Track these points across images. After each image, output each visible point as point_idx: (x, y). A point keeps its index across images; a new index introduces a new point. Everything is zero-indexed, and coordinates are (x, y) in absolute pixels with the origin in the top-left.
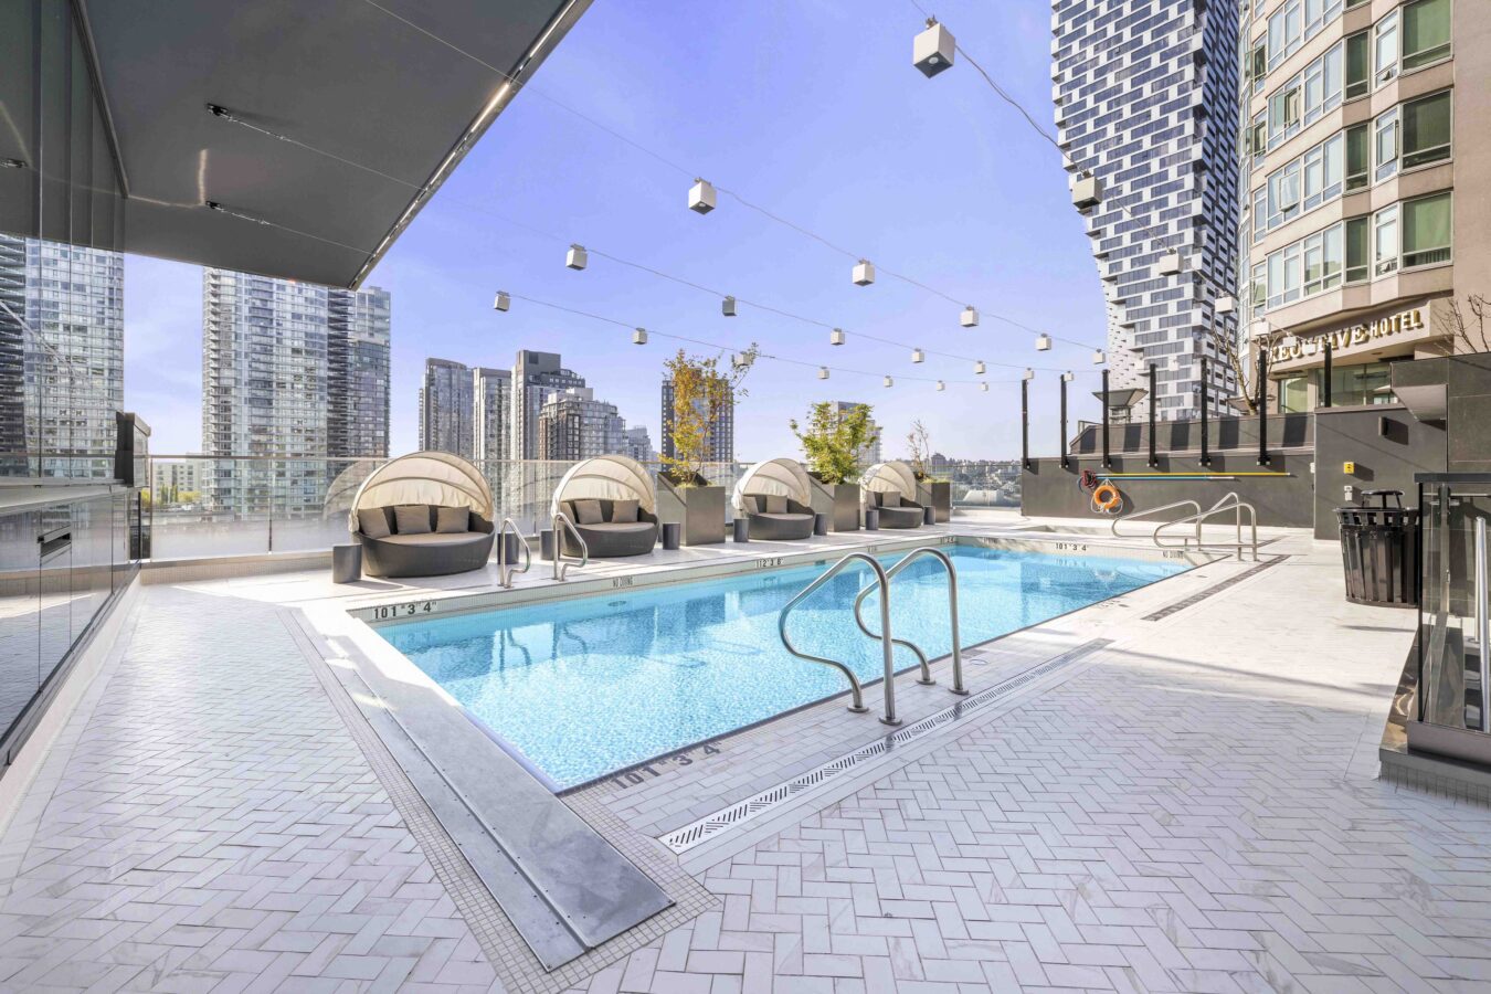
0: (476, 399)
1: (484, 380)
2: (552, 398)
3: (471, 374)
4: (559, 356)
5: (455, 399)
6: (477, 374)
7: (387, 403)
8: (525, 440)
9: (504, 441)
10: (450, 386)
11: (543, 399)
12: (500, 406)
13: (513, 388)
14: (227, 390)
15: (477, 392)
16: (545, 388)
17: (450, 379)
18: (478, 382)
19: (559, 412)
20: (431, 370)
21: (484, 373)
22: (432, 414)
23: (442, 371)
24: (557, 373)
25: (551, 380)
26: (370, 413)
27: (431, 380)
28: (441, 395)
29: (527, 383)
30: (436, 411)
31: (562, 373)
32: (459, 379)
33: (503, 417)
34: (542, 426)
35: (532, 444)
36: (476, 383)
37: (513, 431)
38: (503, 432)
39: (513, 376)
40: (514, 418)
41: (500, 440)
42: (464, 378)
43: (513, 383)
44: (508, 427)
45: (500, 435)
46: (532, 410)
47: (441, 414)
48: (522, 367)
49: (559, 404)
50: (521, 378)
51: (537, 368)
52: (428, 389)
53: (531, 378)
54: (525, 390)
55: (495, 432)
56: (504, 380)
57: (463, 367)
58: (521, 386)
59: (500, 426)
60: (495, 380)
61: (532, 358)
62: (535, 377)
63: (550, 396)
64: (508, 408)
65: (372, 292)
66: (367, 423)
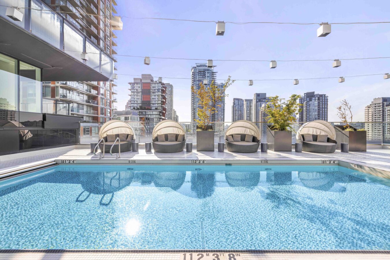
0: (244, 107)
1: (246, 102)
2: (263, 105)
3: (243, 101)
4: (266, 94)
5: (240, 108)
6: (244, 101)
7: (224, 110)
8: (256, 117)
9: (251, 118)
10: (239, 104)
11: (261, 106)
12: (250, 109)
13: (253, 104)
14: (195, 109)
15: (244, 105)
16: (261, 103)
17: (239, 103)
18: (245, 103)
19: (265, 109)
20: (234, 101)
21: (246, 100)
22: (235, 112)
23: (237, 101)
24: (265, 98)
25: (264, 100)
26: (220, 112)
27: (234, 103)
28: (236, 107)
29: (257, 102)
30: (235, 111)
31: (267, 98)
32: (241, 103)
33: (251, 112)
34: (260, 114)
35: (258, 119)
36: (244, 103)
37: (253, 115)
38: (251, 115)
39: (253, 101)
40: (253, 112)
41: (250, 118)
42: (242, 102)
43: (253, 102)
44: (252, 114)
45: (250, 116)
46: (258, 109)
47: (237, 112)
48: (255, 98)
49: (265, 107)
50: (255, 101)
51: (259, 98)
52: (234, 106)
53: (258, 101)
54: (256, 104)
55: (249, 116)
56: (251, 102)
57: (242, 100)
58: (255, 103)
59: (250, 114)
60: (249, 102)
61: (258, 95)
62: (259, 100)
63: (262, 105)
64: (252, 109)
65: (221, 84)
66: (220, 115)
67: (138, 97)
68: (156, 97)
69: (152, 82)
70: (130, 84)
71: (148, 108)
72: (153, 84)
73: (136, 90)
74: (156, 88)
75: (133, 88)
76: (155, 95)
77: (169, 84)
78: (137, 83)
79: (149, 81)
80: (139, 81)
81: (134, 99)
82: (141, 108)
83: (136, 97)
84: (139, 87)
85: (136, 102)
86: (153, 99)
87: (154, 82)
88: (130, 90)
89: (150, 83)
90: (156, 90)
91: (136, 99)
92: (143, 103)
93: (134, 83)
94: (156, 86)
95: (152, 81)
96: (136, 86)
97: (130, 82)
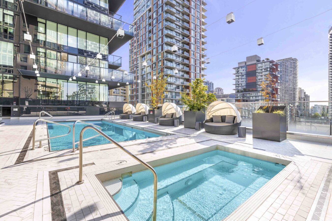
67: (243, 80)
68: (263, 77)
69: (258, 63)
70: (235, 68)
71: (253, 90)
72: (260, 64)
73: (240, 74)
74: (264, 67)
75: (238, 72)
76: (262, 75)
77: (291, 58)
78: (241, 67)
79: (255, 62)
80: (244, 64)
81: (239, 82)
82: (245, 90)
83: (240, 80)
84: (243, 70)
85: (240, 85)
86: (259, 79)
87: (261, 62)
88: (235, 74)
89: (256, 64)
90: (263, 70)
91: (240, 83)
92: (248, 85)
93: (238, 68)
94: (263, 65)
95: (258, 61)
96: (241, 70)
97: (235, 67)
